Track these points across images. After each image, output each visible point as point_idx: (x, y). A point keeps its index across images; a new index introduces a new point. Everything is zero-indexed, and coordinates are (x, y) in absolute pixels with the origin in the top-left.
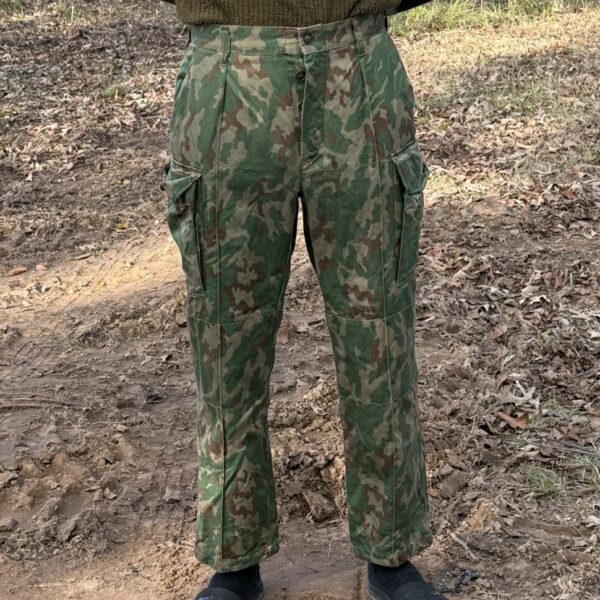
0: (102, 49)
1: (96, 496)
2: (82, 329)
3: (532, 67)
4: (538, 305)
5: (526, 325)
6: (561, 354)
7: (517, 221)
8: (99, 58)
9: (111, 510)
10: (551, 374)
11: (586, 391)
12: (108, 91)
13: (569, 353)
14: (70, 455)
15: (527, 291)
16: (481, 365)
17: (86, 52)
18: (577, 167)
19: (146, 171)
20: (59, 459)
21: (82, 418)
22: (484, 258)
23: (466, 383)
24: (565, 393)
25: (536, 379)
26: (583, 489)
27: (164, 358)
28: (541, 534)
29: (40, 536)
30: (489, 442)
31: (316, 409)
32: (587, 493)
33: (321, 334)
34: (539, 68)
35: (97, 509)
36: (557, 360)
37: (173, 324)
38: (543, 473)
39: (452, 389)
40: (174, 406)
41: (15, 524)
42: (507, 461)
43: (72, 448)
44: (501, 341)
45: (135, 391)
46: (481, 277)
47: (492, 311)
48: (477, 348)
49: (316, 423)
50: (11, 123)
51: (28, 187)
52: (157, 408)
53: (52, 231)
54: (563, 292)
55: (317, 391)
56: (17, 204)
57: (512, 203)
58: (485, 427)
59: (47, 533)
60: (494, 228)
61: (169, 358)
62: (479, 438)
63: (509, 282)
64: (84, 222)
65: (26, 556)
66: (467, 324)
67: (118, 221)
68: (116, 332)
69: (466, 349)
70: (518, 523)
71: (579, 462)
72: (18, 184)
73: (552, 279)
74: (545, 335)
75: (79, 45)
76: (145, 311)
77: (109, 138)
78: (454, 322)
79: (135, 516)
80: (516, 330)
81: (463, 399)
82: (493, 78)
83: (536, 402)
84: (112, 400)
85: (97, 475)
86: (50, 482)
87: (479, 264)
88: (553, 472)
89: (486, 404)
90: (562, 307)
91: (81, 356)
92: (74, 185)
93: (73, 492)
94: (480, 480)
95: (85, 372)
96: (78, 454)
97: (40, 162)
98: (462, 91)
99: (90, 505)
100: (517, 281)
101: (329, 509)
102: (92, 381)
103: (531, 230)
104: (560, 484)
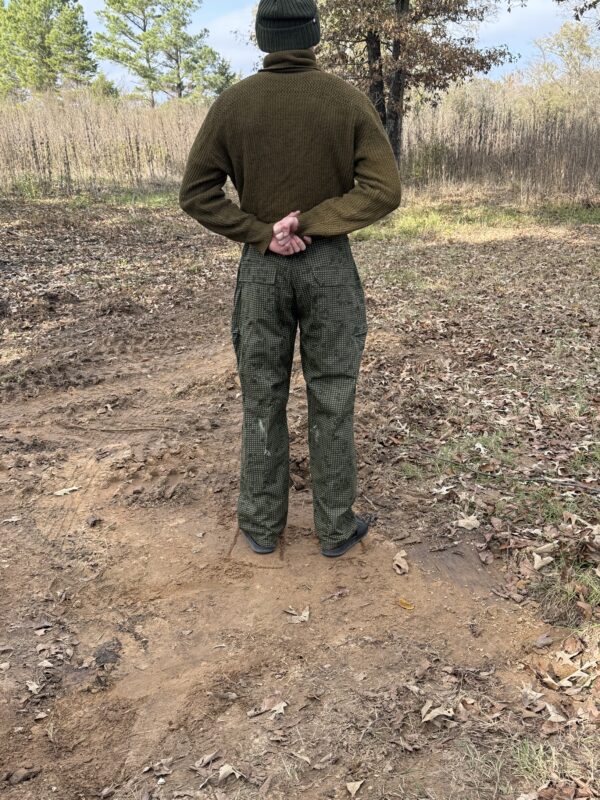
0: (189, 246)
1: (185, 475)
2: (178, 390)
3: (407, 261)
4: (409, 382)
5: (403, 392)
6: (420, 407)
7: (398, 339)
8: (187, 251)
9: (192, 483)
10: (415, 416)
11: (432, 425)
12: (192, 268)
13: (424, 406)
14: (172, 454)
15: (404, 374)
16: (380, 412)
17: (181, 248)
18: (429, 313)
19: (212, 310)
20: (167, 456)
21: (178, 435)
22: (382, 357)
23: (372, 421)
24: (422, 426)
25: (408, 420)
26: (430, 474)
27: (220, 405)
28: (409, 497)
29: (156, 495)
30: (384, 450)
31: (297, 433)
32: (432, 477)
33: (299, 395)
34: (410, 262)
35: (186, 482)
36: (418, 410)
37: (224, 389)
38: (410, 466)
39: (366, 423)
40: (225, 430)
41: (143, 489)
42: (393, 460)
43: (173, 451)
44: (390, 399)
45: (205, 422)
46: (381, 367)
47: (386, 384)
48: (378, 403)
49: (297, 440)
50: (142, 283)
51: (151, 317)
52: (216, 431)
53: (163, 339)
54: (421, 376)
55: (298, 424)
56: (145, 325)
57: (396, 330)
58: (382, 443)
59: (160, 494)
60: (388, 343)
61: (223, 405)
62: (379, 449)
63: (394, 370)
64: (180, 335)
65: (149, 506)
66: (373, 391)
67: (197, 335)
68: (196, 391)
69: (373, 403)
70: (398, 491)
71: (428, 461)
72: (146, 315)
73: (416, 369)
74: (412, 397)
75: (177, 244)
76: (210, 381)
77: (192, 292)
78: (367, 389)
79: (205, 486)
80: (398, 394)
81: (372, 429)
82: (388, 266)
83: (408, 431)
84: (193, 426)
85: (185, 465)
86: (161, 468)
87: (379, 361)
88: (415, 466)
89: (382, 432)
90: (421, 383)
91: (177, 404)
92: (174, 316)
93: (173, 473)
94: (379, 469)
95: (179, 412)
96: (175, 454)
97: (157, 303)
98: (372, 272)
99: (181, 480)
100: (398, 369)
101: (304, 484)
102: (183, 417)
103: (405, 343)
104: (419, 472)
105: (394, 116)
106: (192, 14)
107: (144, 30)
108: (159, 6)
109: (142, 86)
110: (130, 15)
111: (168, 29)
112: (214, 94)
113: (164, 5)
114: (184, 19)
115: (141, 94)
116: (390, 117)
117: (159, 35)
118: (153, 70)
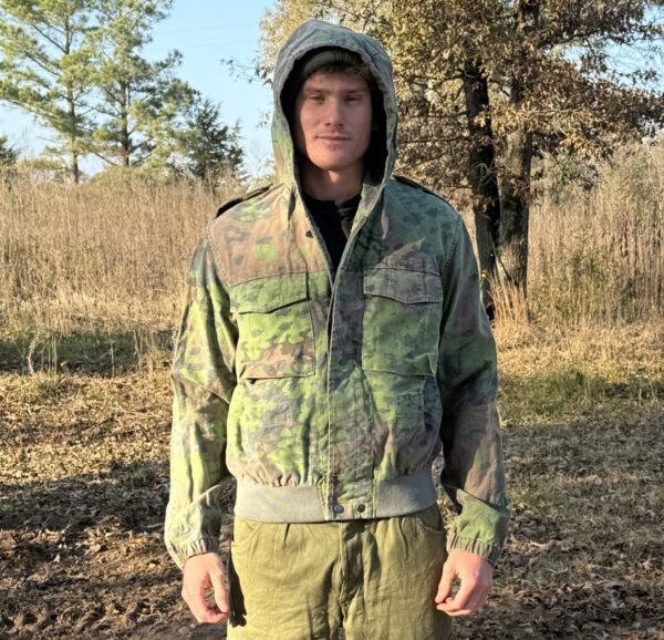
105: (514, 204)
106: (154, 25)
107: (67, 52)
108: (96, 12)
109: (58, 145)
110: (42, 25)
111: (109, 51)
112: (188, 160)
113: (106, 10)
114: (139, 34)
115: (55, 158)
116: (507, 205)
117: (92, 60)
118: (80, 119)
